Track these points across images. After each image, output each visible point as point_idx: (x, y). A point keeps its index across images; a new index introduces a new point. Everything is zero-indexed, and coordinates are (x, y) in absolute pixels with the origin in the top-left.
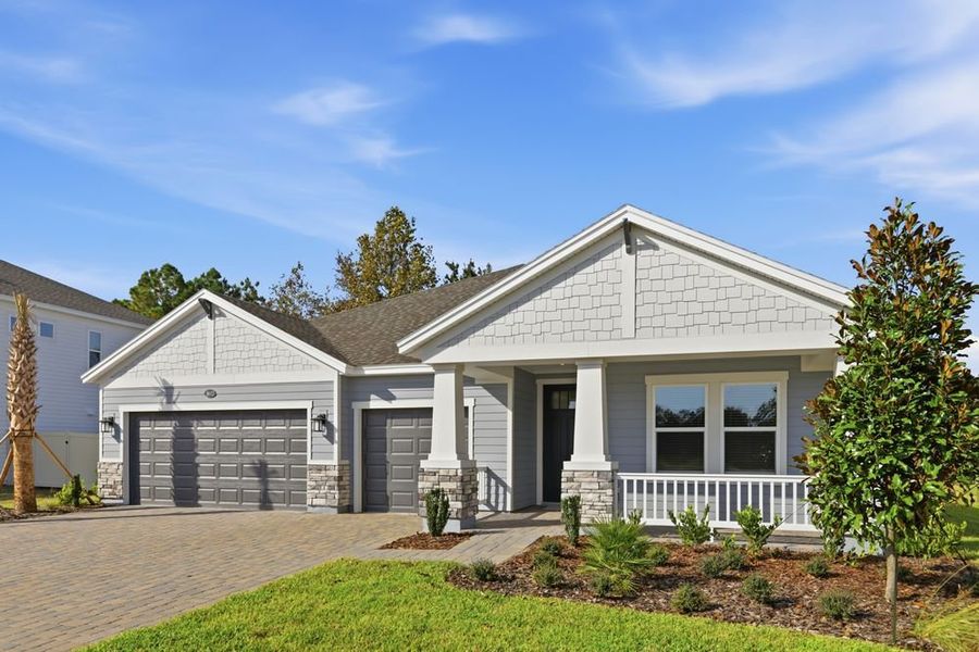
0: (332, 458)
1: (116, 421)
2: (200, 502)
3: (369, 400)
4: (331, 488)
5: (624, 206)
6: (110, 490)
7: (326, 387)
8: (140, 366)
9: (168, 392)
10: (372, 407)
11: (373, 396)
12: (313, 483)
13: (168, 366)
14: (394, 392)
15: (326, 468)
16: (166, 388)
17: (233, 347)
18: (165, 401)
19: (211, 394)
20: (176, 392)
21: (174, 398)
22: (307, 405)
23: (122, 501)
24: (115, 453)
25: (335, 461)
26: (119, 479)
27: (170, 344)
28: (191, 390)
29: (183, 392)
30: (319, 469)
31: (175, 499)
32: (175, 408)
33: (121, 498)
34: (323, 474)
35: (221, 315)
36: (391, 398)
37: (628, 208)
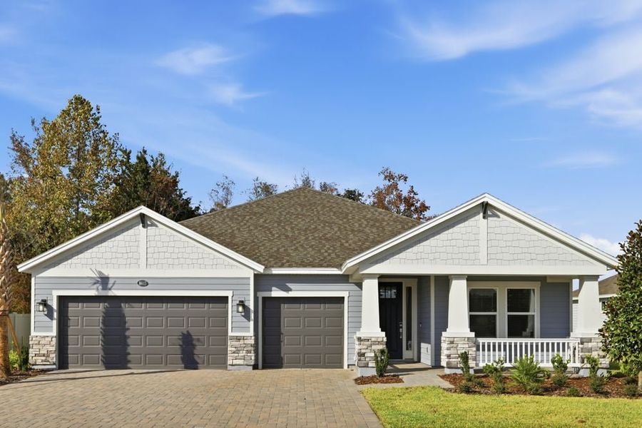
0: (249, 331)
1: (49, 303)
2: (129, 365)
3: (271, 291)
4: (249, 352)
5: (484, 194)
6: (43, 358)
7: (245, 281)
8: (75, 260)
9: (104, 281)
10: (273, 296)
11: (273, 288)
12: (234, 349)
13: (103, 261)
14: (290, 285)
15: (244, 338)
16: (101, 278)
17: (165, 249)
18: (100, 287)
19: (144, 283)
20: (111, 281)
21: (110, 286)
22: (229, 294)
23: (54, 367)
24: (49, 328)
25: (251, 333)
26: (53, 349)
27: (104, 244)
28: (126, 281)
29: (118, 281)
30: (238, 339)
31: (104, 363)
32: (110, 293)
33: (54, 364)
34: (242, 342)
35: (153, 225)
36: (289, 290)
37: (486, 195)
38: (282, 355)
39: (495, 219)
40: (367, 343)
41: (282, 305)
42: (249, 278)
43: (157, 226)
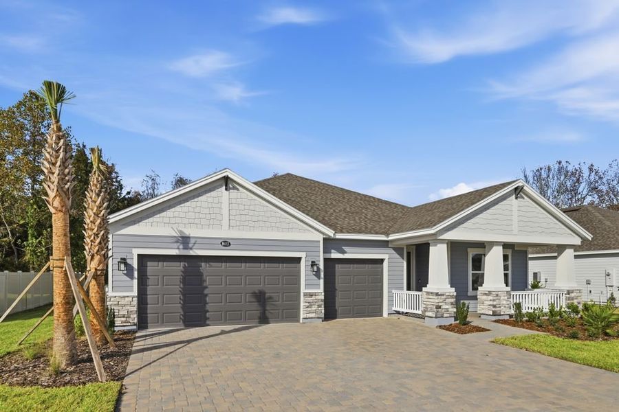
0: (319, 288)
1: (129, 261)
2: (208, 322)
3: (331, 253)
4: (319, 306)
6: (124, 319)
7: (316, 244)
8: (156, 218)
9: (185, 240)
10: (332, 257)
11: (333, 251)
12: (307, 304)
13: (185, 221)
14: (346, 249)
15: (315, 294)
16: (182, 237)
17: (246, 212)
18: (181, 247)
19: (226, 244)
20: (192, 241)
21: (190, 245)
22: (302, 255)
23: (135, 327)
24: (130, 288)
25: (321, 289)
26: (135, 309)
27: (188, 204)
28: (208, 241)
29: (199, 241)
30: (311, 295)
31: (184, 322)
32: (192, 253)
33: (135, 325)
34: (314, 298)
35: (234, 188)
36: (344, 252)
38: (337, 308)
39: (521, 200)
40: (443, 297)
41: (337, 265)
42: (319, 241)
43: (238, 190)
